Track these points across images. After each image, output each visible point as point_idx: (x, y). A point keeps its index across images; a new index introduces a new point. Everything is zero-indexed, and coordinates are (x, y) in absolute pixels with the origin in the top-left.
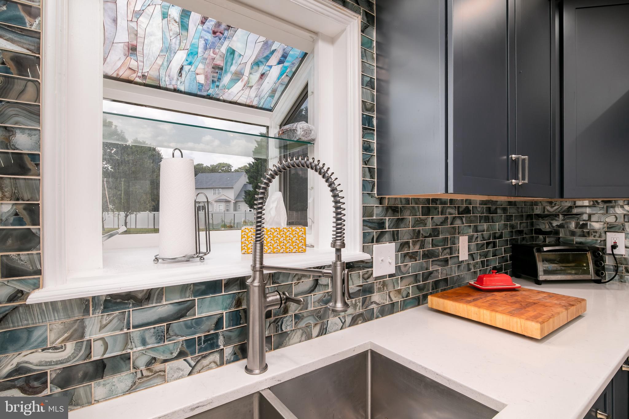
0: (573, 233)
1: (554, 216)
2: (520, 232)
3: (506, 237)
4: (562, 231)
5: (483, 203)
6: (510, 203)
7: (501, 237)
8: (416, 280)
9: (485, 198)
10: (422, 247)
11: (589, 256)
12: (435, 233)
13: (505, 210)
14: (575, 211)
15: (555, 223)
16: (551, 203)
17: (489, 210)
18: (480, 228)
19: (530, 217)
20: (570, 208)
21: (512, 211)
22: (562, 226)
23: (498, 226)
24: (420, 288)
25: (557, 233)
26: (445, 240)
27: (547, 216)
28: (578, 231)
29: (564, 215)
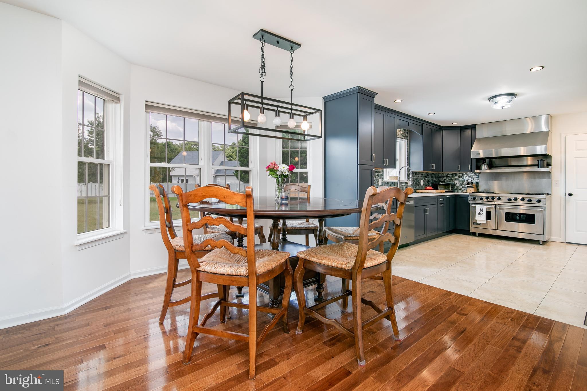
0: (448, 181)
1: (444, 177)
2: (435, 181)
3: (431, 182)
4: (445, 181)
5: (426, 173)
6: (432, 173)
7: (430, 181)
8: (414, 188)
9: (427, 172)
10: (415, 181)
11: (450, 186)
12: (417, 179)
13: (431, 175)
14: (448, 176)
15: (444, 179)
16: (443, 173)
17: (427, 175)
18: (425, 179)
19: (437, 177)
20: (447, 175)
21: (433, 175)
22: (445, 179)
23: (429, 179)
24: (414, 190)
25: (444, 181)
26: (419, 180)
27: (442, 177)
28: (449, 180)
29: (446, 177)
